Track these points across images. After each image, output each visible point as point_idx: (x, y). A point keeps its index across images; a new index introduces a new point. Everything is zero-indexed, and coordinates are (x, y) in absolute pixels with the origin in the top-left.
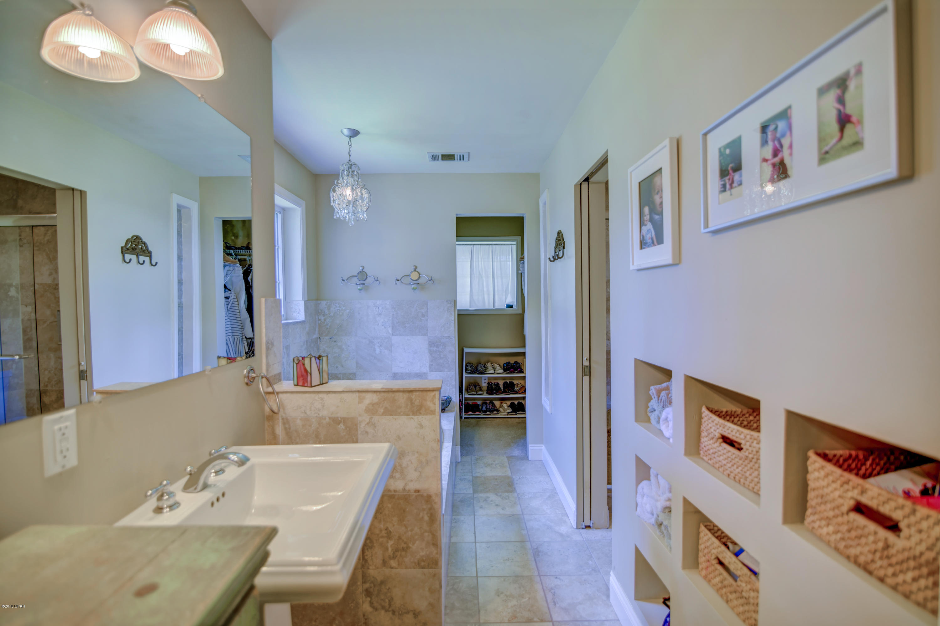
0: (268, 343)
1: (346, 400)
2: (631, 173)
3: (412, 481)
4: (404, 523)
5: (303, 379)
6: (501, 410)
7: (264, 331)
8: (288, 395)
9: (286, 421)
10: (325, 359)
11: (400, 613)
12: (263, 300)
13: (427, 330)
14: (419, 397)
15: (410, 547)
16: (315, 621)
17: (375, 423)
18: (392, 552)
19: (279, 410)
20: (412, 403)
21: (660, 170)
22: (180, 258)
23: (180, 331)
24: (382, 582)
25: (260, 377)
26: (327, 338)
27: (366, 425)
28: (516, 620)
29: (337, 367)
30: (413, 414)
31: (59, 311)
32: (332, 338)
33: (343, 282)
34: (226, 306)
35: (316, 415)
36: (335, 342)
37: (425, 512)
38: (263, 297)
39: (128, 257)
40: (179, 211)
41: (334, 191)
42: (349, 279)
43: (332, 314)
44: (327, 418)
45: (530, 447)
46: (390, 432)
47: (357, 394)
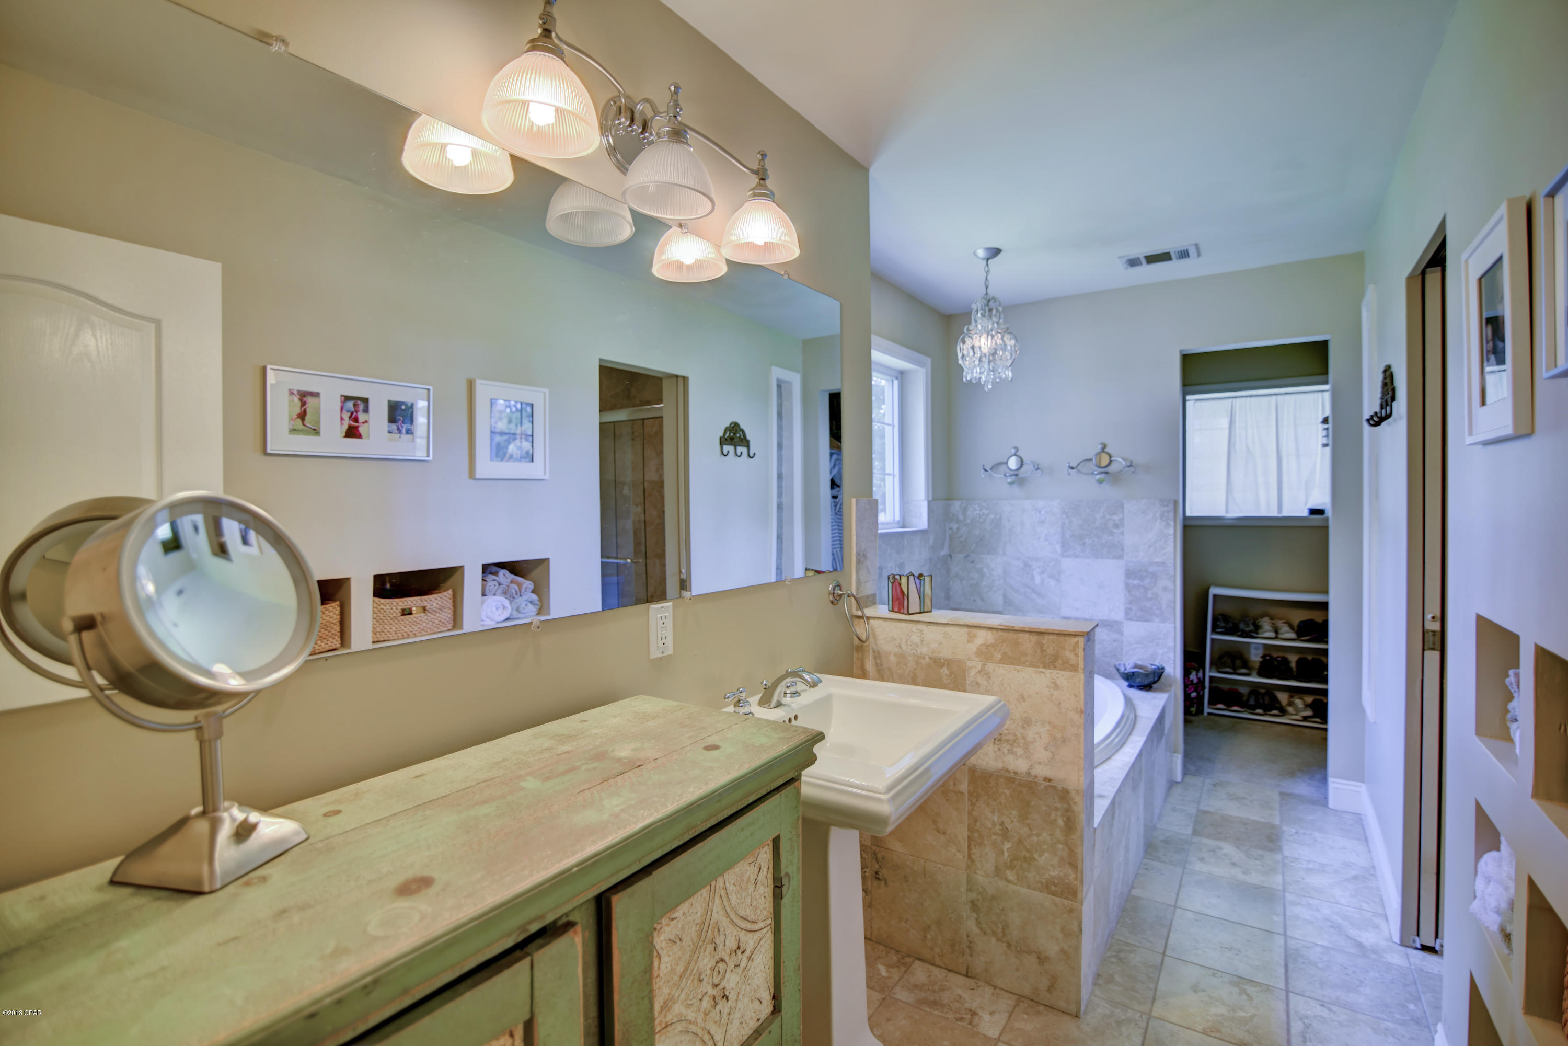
0: (859, 554)
1: (951, 635)
2: (1466, 261)
3: (1040, 763)
4: (1027, 821)
5: (899, 604)
6: (1290, 709)
7: (854, 539)
8: (881, 621)
9: (877, 655)
10: (927, 579)
11: (1018, 949)
12: (854, 500)
13: (1123, 550)
14: (1053, 643)
15: (1035, 859)
16: (906, 922)
17: (989, 673)
18: (1009, 860)
19: (868, 638)
20: (1043, 650)
21: (1500, 258)
22: (780, 446)
23: (780, 538)
24: (994, 898)
25: (846, 595)
26: (961, 556)
27: (977, 673)
28: (1217, 1035)
29: (975, 601)
30: (1044, 667)
31: (664, 512)
32: (967, 556)
33: (985, 472)
34: (833, 508)
35: (913, 652)
36: (972, 562)
37: (1059, 814)
38: (854, 497)
39: (726, 448)
40: (779, 387)
41: (964, 342)
42: (994, 468)
43: (969, 521)
44: (927, 657)
45: (1333, 782)
46: (1010, 688)
47: (966, 630)
